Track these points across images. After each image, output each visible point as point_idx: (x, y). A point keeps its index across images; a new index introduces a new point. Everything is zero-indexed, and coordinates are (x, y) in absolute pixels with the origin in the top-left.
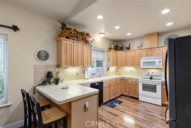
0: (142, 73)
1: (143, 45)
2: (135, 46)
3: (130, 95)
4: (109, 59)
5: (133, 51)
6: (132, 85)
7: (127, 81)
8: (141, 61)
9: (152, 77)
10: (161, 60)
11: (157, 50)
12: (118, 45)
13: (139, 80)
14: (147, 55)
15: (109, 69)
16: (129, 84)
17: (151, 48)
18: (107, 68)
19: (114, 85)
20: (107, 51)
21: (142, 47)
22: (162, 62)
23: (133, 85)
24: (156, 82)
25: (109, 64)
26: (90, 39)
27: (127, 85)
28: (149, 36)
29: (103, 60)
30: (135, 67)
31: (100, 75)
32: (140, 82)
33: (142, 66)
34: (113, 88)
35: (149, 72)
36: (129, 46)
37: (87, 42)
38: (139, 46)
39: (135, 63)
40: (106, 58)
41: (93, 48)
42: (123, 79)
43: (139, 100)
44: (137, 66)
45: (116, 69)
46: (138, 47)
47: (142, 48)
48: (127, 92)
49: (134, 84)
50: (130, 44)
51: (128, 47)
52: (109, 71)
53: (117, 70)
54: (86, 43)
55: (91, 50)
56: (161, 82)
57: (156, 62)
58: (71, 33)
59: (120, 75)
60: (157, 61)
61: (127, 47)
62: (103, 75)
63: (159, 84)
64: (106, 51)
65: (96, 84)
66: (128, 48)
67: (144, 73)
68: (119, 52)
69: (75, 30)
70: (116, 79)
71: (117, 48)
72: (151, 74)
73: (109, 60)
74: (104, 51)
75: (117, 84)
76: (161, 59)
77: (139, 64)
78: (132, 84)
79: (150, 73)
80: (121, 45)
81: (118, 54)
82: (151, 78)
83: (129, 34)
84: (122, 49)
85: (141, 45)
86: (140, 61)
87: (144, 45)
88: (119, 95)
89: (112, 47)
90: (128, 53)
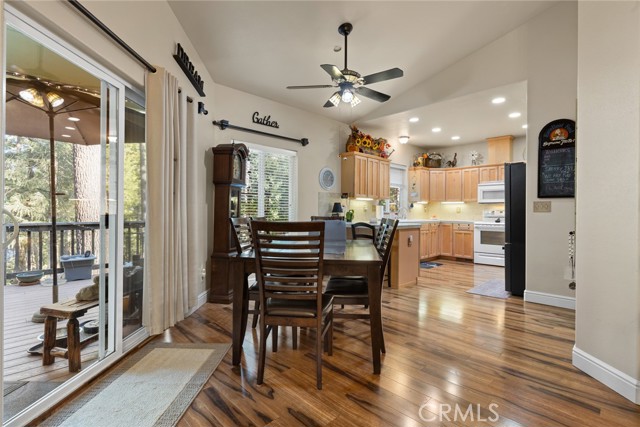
0: (481, 213)
2: (466, 159)
3: (457, 255)
4: (414, 185)
5: (462, 169)
7: (451, 228)
9: (499, 219)
12: (431, 157)
14: (491, 178)
15: (412, 206)
16: (454, 234)
17: (498, 165)
18: (408, 204)
19: (427, 234)
20: (409, 170)
21: (482, 162)
23: (463, 235)
25: (413, 195)
26: (387, 150)
27: (451, 236)
28: (494, 141)
29: (399, 187)
30: (466, 202)
32: (477, 227)
33: (480, 199)
36: (455, 158)
37: (384, 156)
38: (474, 159)
39: (467, 194)
40: (406, 184)
41: (391, 166)
42: (441, 225)
43: (475, 262)
44: (469, 200)
45: (425, 206)
46: (474, 162)
47: (481, 165)
48: (451, 250)
49: (465, 234)
50: (455, 155)
52: (412, 209)
53: (426, 209)
54: (382, 156)
55: (389, 168)
58: (365, 143)
59: (435, 217)
61: (450, 162)
64: (407, 169)
66: (452, 164)
67: (485, 212)
68: (434, 172)
69: (368, 137)
70: (430, 224)
71: (427, 163)
72: (497, 214)
73: (413, 188)
74: (403, 170)
77: (474, 195)
78: (461, 234)
79: (495, 212)
80: (438, 157)
81: (431, 174)
82: (497, 221)
83: (456, 138)
84: (438, 164)
85: (480, 158)
86: (477, 190)
87: (484, 157)
89: (420, 160)
90: (453, 173)
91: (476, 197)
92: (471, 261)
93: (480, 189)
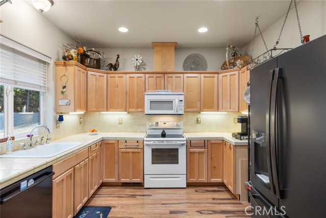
1: (145, 65)
3: (124, 180)
4: (64, 87)
5: (126, 73)
6: (127, 154)
7: (116, 146)
8: (147, 98)
9: (164, 131)
10: (182, 98)
11: (174, 77)
12: (89, 54)
13: (145, 143)
14: (157, 87)
15: (61, 119)
16: (120, 154)
17: (164, 73)
18: (55, 117)
19: (85, 165)
20: (56, 64)
21: (145, 69)
22: (183, 101)
23: (131, 154)
24: (179, 143)
25: (62, 102)
27: (116, 157)
28: (159, 46)
29: (41, 91)
31: (34, 141)
32: (147, 145)
33: (147, 110)
34: (82, 176)
35: (157, 123)
36: (117, 61)
38: (138, 64)
39: (133, 104)
40: (51, 85)
42: (104, 144)
43: (145, 187)
44: (136, 110)
45: (81, 117)
46: (138, 68)
48: (116, 174)
49: (133, 152)
50: (118, 57)
51: (114, 63)
52: (62, 123)
53: (82, 120)
56: (185, 142)
57: (173, 102)
59: (94, 133)
60: (176, 99)
61: (111, 64)
62: (45, 139)
63: (183, 145)
64: (52, 62)
65: (24, 185)
66: (114, 67)
67: (148, 124)
70: (90, 148)
71: (83, 60)
72: (161, 125)
73: (63, 93)
75: (92, 160)
76: (183, 96)
77: (141, 105)
78: (129, 152)
79: (159, 123)
81: (89, 76)
82: (164, 135)
83: (123, 30)
84: (98, 65)
86: (144, 99)
87: (147, 64)
88: (96, 187)
90: (115, 77)
91: (143, 107)
92: (140, 185)
93: (148, 99)
